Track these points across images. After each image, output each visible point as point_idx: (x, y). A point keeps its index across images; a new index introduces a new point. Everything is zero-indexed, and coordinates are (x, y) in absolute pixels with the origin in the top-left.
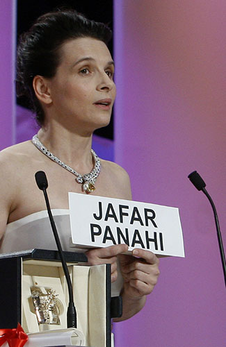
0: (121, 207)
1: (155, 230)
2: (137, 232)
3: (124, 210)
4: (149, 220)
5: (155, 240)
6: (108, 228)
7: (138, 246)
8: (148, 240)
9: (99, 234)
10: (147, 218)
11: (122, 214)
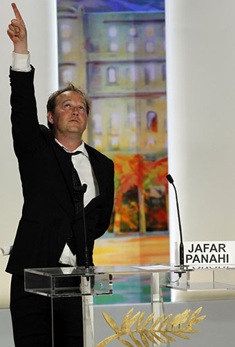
0: (205, 245)
1: (224, 253)
2: (213, 255)
3: (206, 246)
4: (221, 250)
5: (224, 258)
6: (196, 256)
7: (213, 262)
8: (219, 258)
9: (191, 259)
10: (220, 248)
11: (205, 248)
